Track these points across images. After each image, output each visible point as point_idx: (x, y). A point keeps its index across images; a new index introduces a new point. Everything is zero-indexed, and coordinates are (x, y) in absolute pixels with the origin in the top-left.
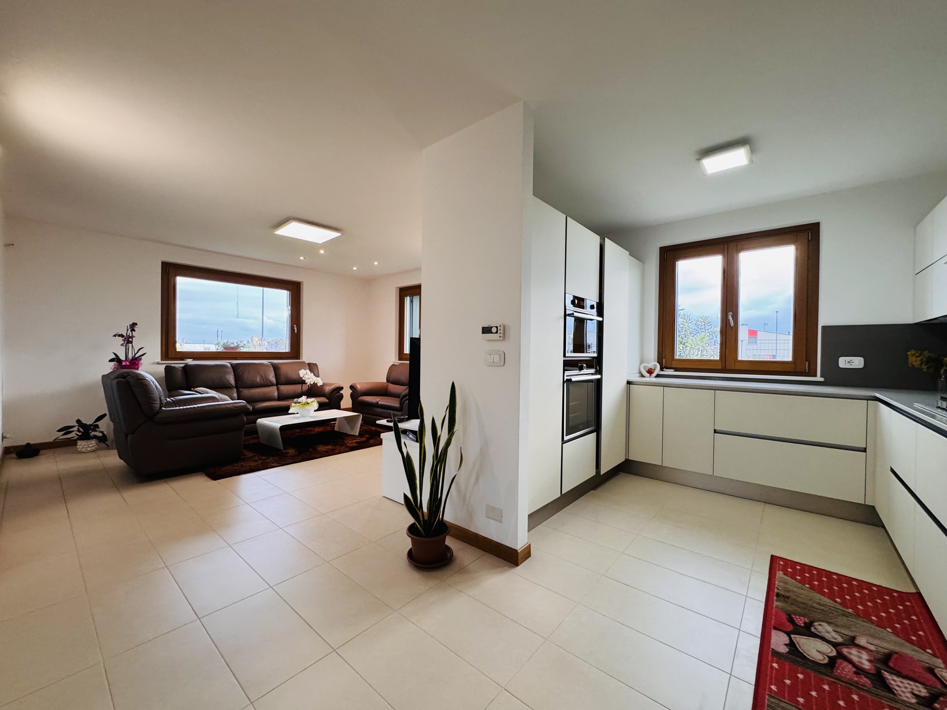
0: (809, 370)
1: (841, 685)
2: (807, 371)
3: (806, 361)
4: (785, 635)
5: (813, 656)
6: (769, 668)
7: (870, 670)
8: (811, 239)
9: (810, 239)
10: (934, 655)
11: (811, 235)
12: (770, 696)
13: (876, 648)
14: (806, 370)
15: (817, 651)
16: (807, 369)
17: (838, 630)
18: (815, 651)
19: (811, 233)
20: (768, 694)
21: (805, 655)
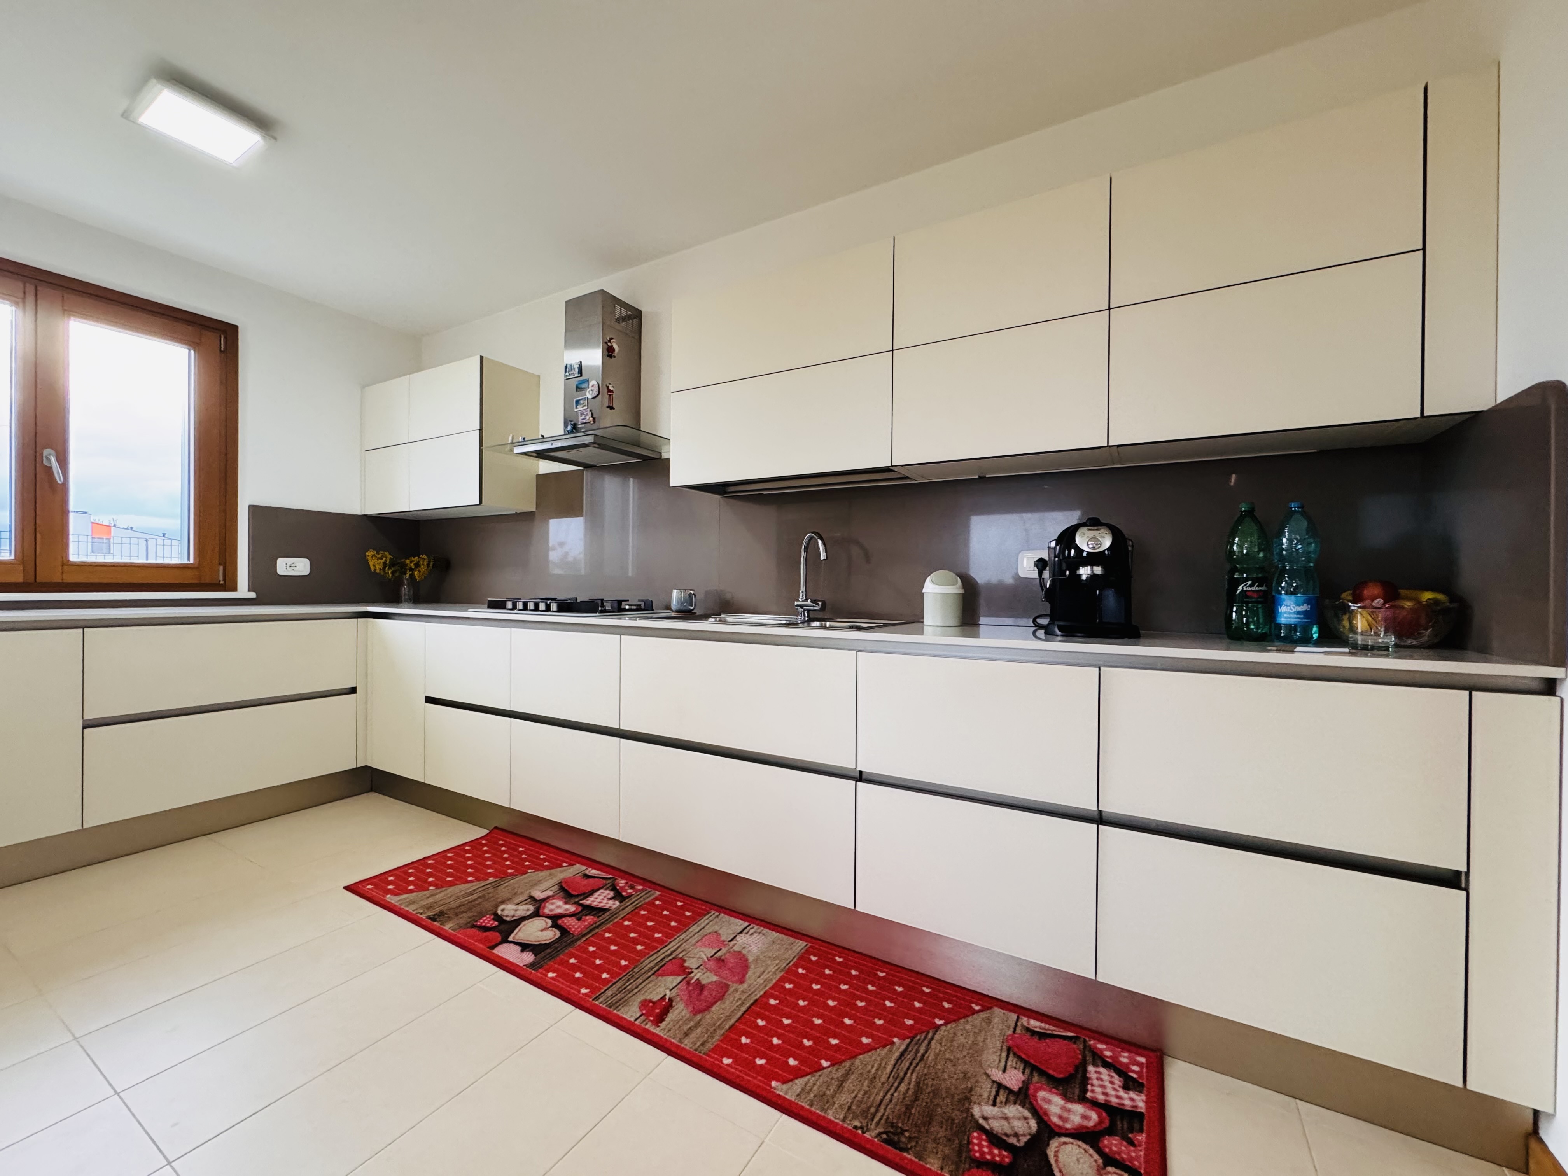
0: (224, 579)
1: (591, 936)
2: (222, 583)
3: (220, 564)
4: (505, 945)
5: (548, 938)
6: (554, 982)
7: (577, 909)
8: (226, 348)
9: (222, 349)
10: (571, 865)
11: (226, 343)
12: (597, 998)
13: (552, 891)
14: (220, 581)
15: (542, 931)
16: (221, 578)
17: (517, 901)
18: (540, 933)
19: (225, 338)
20: (593, 1000)
21: (543, 943)
